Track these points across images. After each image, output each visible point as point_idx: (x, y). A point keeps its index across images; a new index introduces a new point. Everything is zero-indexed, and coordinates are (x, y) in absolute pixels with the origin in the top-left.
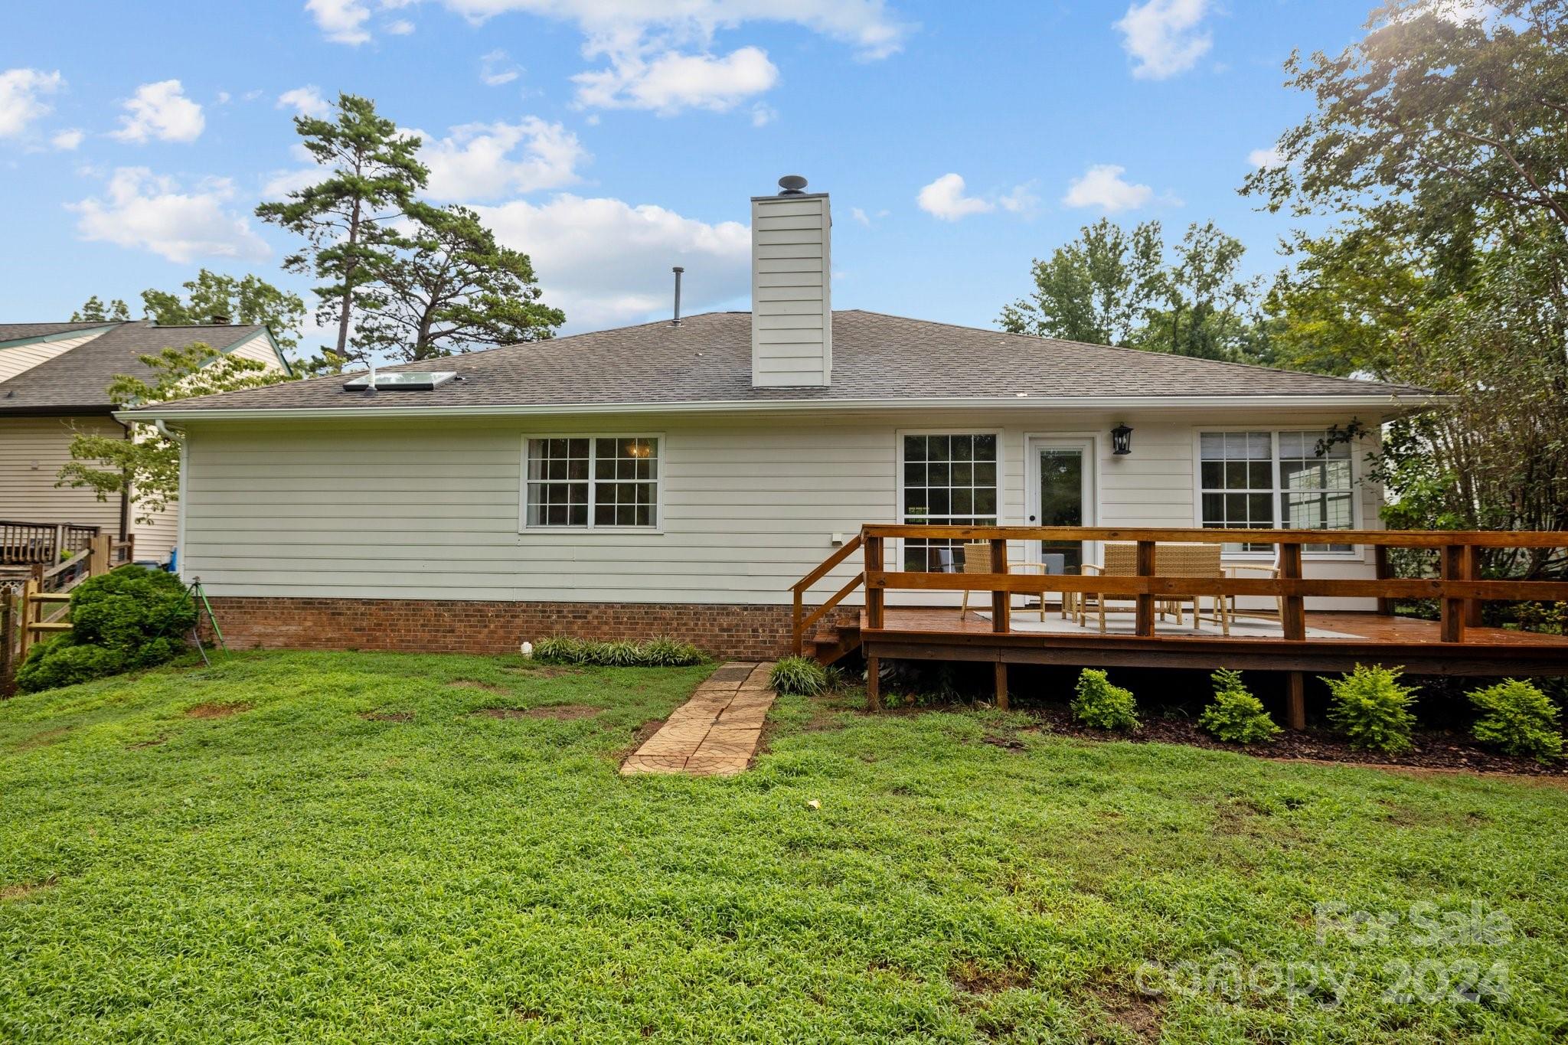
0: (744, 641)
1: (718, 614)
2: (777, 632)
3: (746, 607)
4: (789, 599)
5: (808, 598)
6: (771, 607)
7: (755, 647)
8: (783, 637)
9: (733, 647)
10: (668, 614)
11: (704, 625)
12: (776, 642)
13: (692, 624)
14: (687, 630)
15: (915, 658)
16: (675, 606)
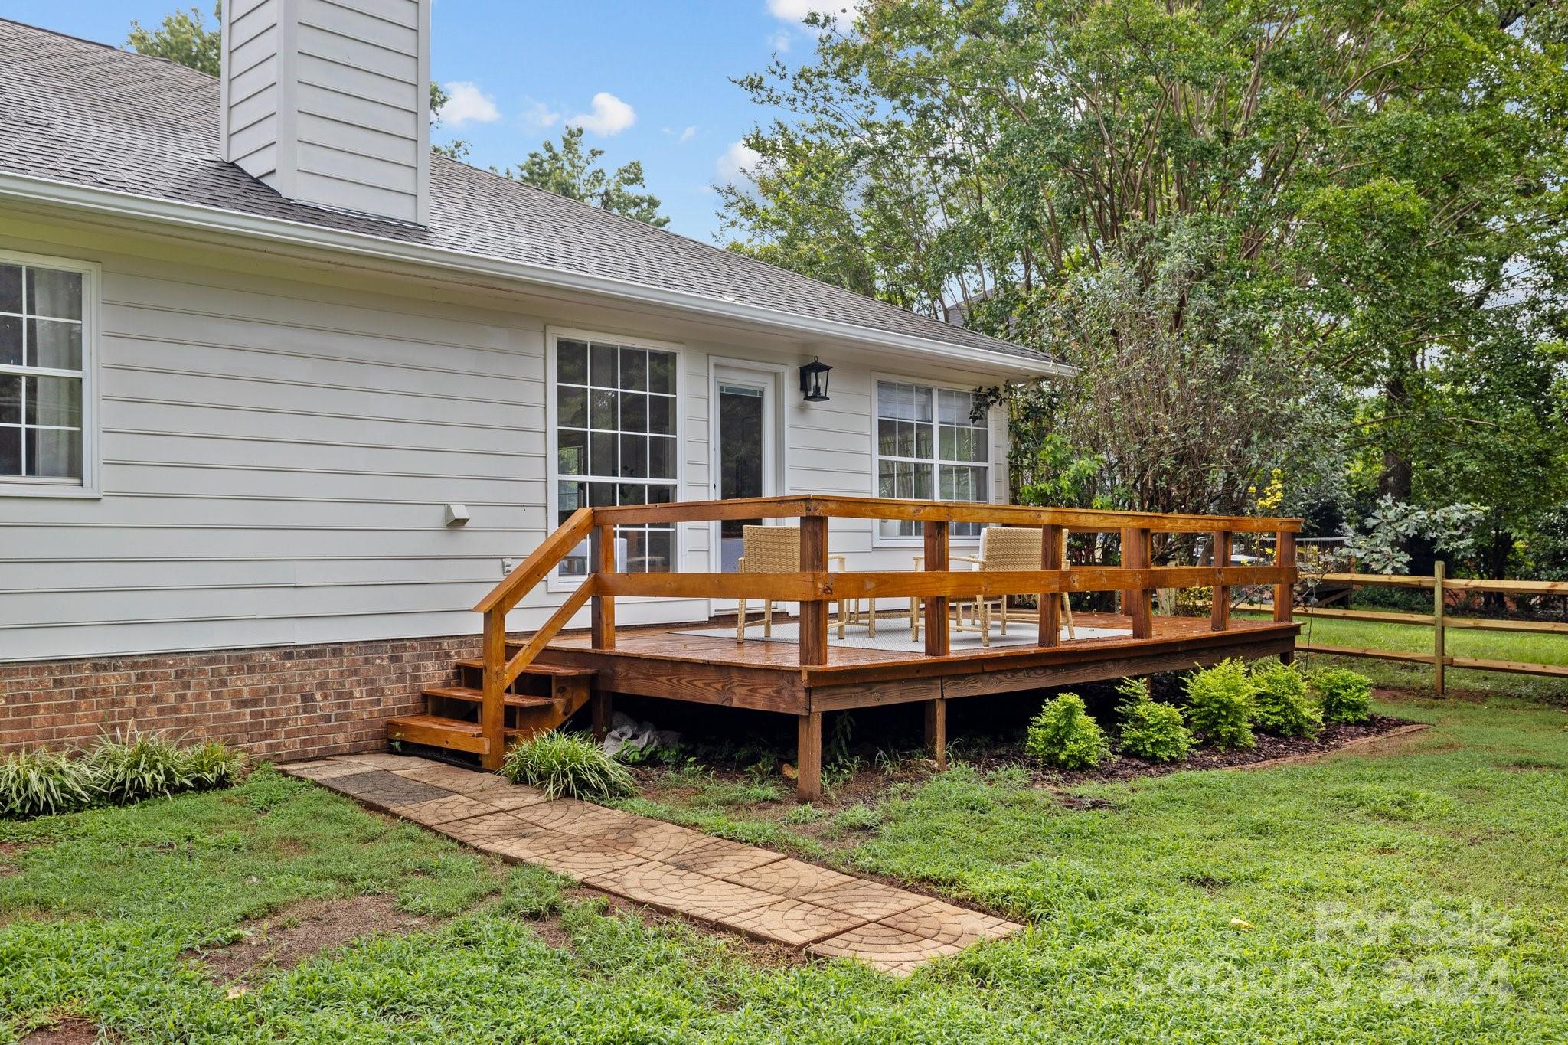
0: (285, 722)
1: (231, 670)
2: (351, 695)
3: (288, 653)
4: (475, 625)
5: (515, 621)
6: (338, 649)
7: (307, 731)
8: (362, 704)
9: (265, 736)
10: (112, 680)
11: (199, 696)
12: (347, 717)
13: (171, 698)
14: (161, 711)
15: (862, 705)
16: (131, 661)
